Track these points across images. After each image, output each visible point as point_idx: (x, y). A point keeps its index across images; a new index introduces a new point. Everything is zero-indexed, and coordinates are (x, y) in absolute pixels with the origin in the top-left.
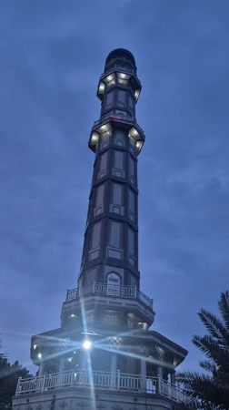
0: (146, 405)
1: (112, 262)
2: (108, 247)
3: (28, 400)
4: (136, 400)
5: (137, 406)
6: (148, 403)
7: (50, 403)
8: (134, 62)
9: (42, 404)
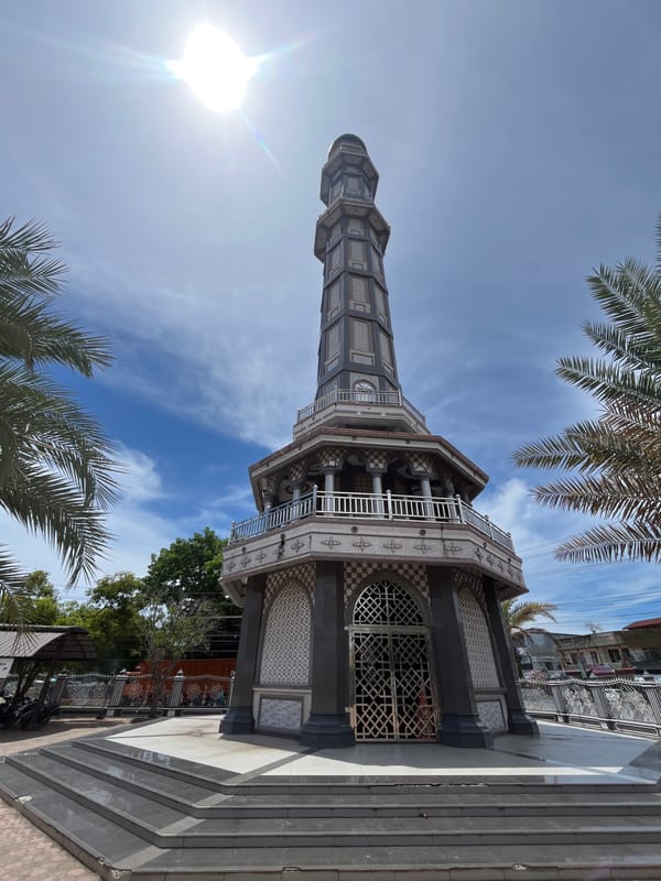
0: (443, 540)
1: (361, 369)
2: (352, 351)
3: (244, 549)
4: (423, 532)
5: (426, 542)
6: (445, 537)
7: (276, 547)
8: (364, 148)
9: (265, 551)
